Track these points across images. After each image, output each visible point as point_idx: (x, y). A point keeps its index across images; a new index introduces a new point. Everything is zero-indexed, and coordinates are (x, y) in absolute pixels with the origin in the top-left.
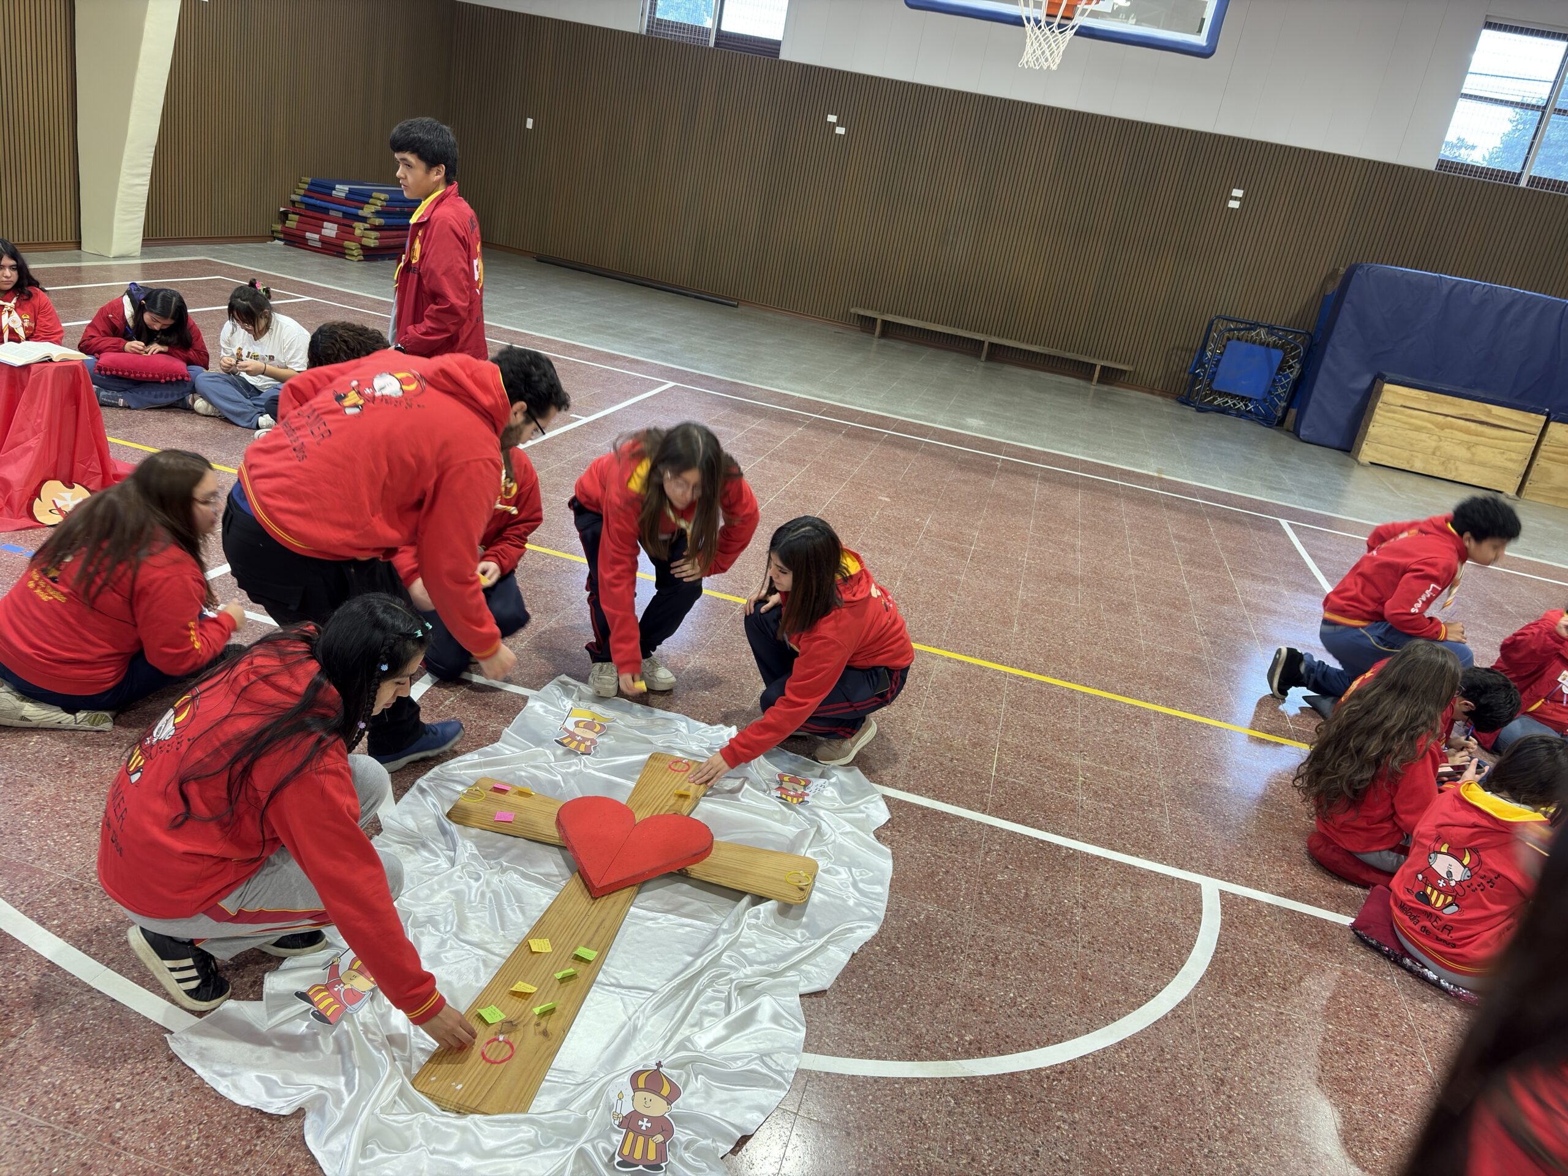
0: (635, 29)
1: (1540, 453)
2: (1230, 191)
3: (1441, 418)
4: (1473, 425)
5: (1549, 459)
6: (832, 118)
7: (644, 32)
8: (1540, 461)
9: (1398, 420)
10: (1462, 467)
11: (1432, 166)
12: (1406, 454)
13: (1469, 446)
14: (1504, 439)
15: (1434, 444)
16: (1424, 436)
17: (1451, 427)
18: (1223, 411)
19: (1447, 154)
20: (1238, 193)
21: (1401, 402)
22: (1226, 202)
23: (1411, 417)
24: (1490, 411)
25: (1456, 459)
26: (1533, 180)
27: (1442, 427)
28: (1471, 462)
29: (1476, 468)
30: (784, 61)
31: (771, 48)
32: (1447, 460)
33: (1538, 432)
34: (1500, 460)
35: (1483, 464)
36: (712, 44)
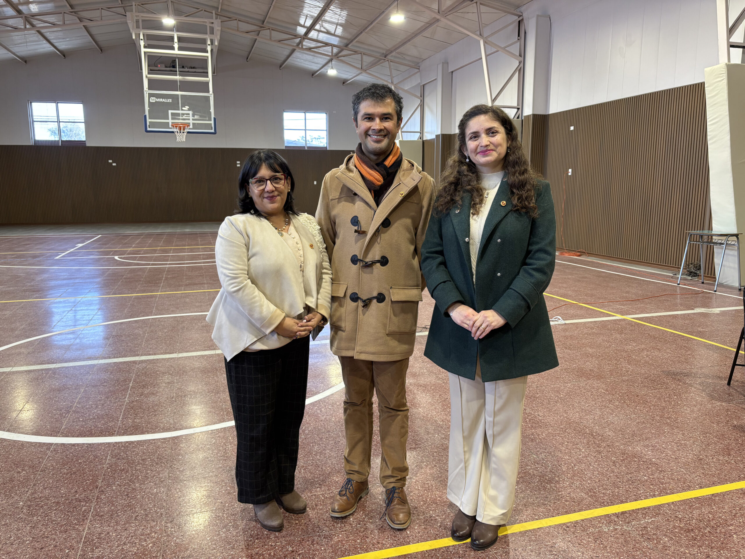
0: (31, 144)
2: (236, 162)
6: (110, 161)
7: (33, 144)
11: (284, 148)
19: (286, 145)
20: (238, 162)
22: (236, 166)
26: (308, 147)
30: (88, 147)
31: (83, 142)
36: (60, 144)
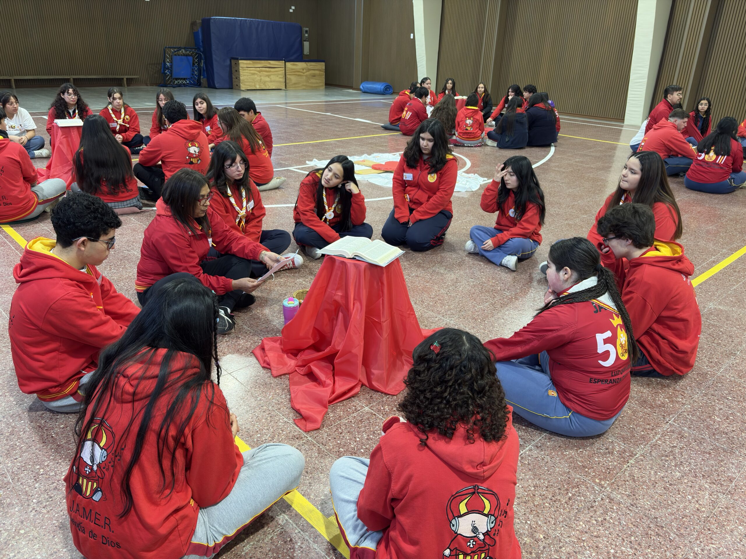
1: (287, 74)
3: (258, 69)
4: (267, 69)
5: (290, 75)
8: (288, 76)
9: (247, 73)
10: (269, 84)
12: (253, 84)
13: (269, 76)
14: (276, 71)
15: (259, 78)
16: (256, 76)
17: (262, 71)
18: (179, 86)
21: (245, 66)
23: (250, 70)
24: (270, 63)
25: (268, 82)
27: (260, 72)
28: (271, 82)
29: (273, 83)
32: (265, 82)
33: (284, 66)
34: (277, 79)
35: (274, 81)
